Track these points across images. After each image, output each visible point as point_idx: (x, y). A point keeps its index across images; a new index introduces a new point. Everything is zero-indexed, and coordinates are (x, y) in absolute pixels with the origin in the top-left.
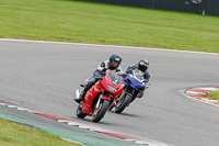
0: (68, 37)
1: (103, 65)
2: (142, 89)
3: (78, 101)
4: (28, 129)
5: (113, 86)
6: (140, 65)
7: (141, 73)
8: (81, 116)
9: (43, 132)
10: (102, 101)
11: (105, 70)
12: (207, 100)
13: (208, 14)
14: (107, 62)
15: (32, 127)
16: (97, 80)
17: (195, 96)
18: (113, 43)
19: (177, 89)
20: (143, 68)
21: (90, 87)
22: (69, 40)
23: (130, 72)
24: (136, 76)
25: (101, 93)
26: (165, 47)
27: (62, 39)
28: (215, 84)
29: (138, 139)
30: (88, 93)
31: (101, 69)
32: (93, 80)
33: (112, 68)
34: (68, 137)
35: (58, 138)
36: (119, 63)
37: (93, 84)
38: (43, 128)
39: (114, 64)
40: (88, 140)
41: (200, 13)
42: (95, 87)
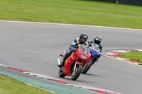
1: (75, 41)
3: (60, 66)
7: (97, 46)
8: (62, 76)
14: (78, 39)
16: (72, 52)
20: (98, 42)
24: (94, 47)
25: (76, 60)
27: (25, 20)
29: (75, 84)
31: (75, 44)
32: (69, 52)
34: (30, 83)
35: (23, 83)
36: (86, 39)
37: (70, 54)
38: (13, 77)
39: (83, 40)
41: (115, 2)
42: (72, 56)
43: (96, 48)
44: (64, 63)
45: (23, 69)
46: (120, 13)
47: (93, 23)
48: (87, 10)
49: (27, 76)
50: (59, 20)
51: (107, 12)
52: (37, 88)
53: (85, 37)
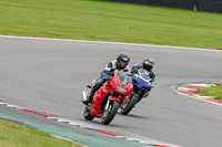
0: (57, 33)
1: (111, 65)
2: (149, 89)
3: (86, 103)
4: (17, 125)
5: (123, 86)
6: (144, 65)
7: (147, 73)
8: (89, 118)
9: (33, 129)
10: (111, 102)
11: (112, 70)
12: (198, 97)
13: (199, 9)
14: (114, 62)
15: (21, 123)
16: (105, 81)
17: (186, 92)
18: (103, 39)
19: (169, 86)
20: (148, 68)
21: (98, 88)
22: (59, 36)
23: (134, 71)
24: (142, 75)
25: (109, 94)
26: (156, 43)
27: (51, 36)
28: (207, 80)
29: (129, 136)
30: (96, 95)
31: (109, 69)
32: (100, 80)
33: (119, 68)
34: (58, 134)
35: (48, 135)
36: (127, 62)
37: (101, 85)
38: (33, 125)
39: (122, 63)
40: (78, 137)
41: (192, 9)
42: (103, 88)
43: (145, 76)
44: (91, 97)
45: (48, 112)
46: (198, 26)
47: (157, 40)
48: (147, 21)
49: (54, 123)
50: (104, 36)
51: (178, 24)
52: (70, 143)
53: (125, 59)
